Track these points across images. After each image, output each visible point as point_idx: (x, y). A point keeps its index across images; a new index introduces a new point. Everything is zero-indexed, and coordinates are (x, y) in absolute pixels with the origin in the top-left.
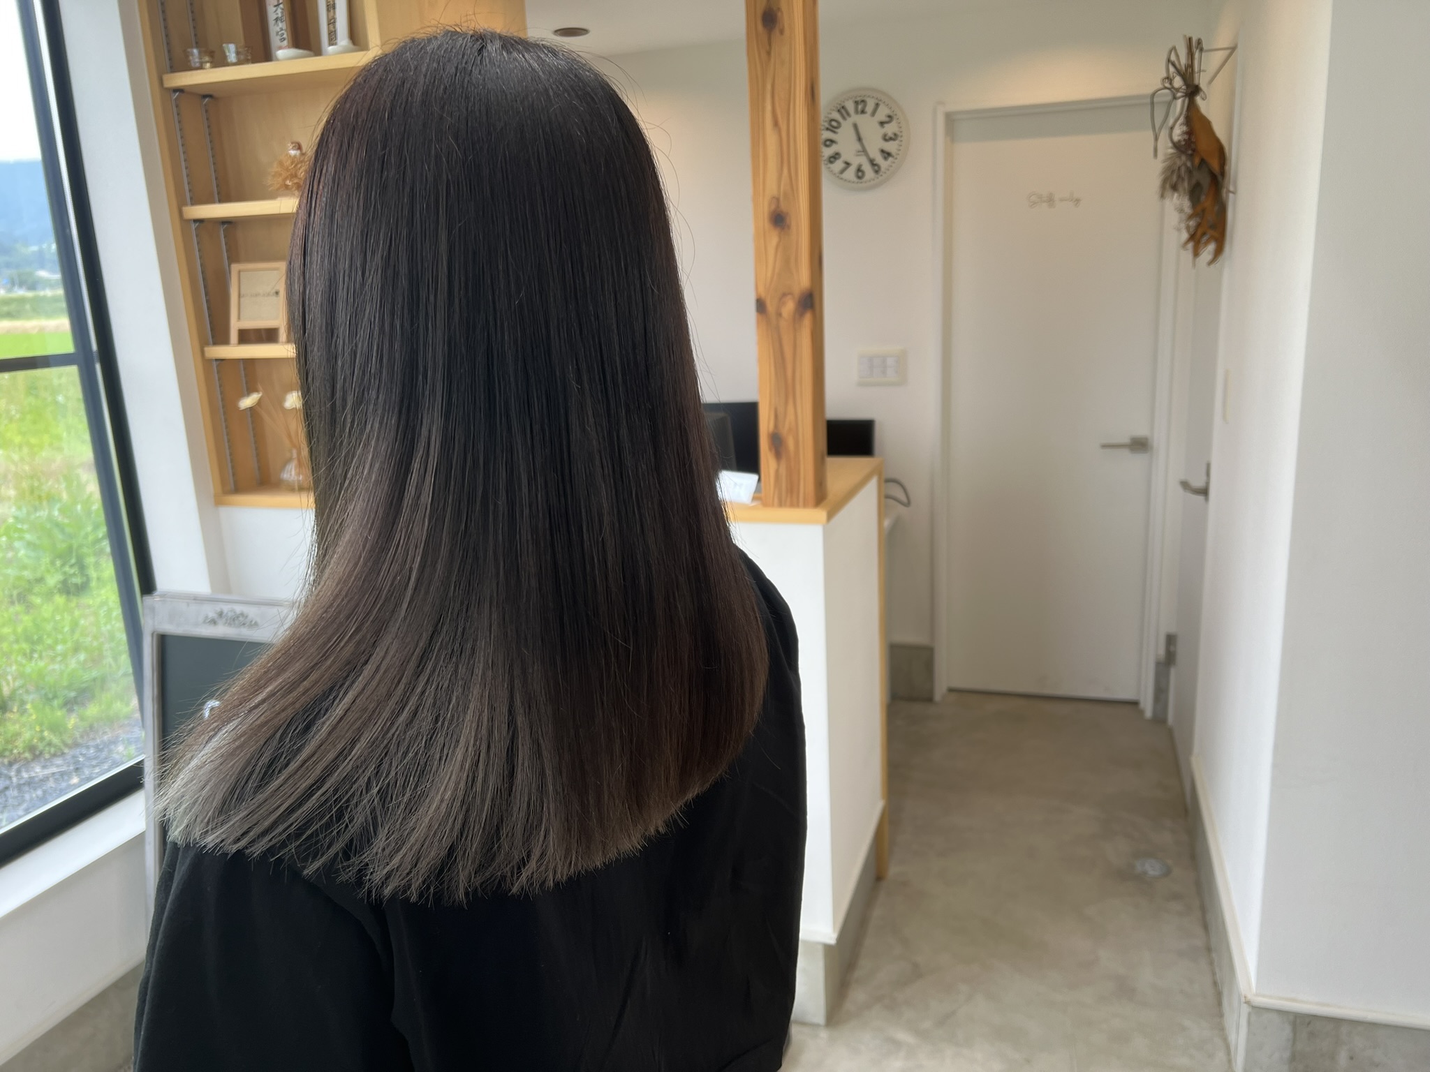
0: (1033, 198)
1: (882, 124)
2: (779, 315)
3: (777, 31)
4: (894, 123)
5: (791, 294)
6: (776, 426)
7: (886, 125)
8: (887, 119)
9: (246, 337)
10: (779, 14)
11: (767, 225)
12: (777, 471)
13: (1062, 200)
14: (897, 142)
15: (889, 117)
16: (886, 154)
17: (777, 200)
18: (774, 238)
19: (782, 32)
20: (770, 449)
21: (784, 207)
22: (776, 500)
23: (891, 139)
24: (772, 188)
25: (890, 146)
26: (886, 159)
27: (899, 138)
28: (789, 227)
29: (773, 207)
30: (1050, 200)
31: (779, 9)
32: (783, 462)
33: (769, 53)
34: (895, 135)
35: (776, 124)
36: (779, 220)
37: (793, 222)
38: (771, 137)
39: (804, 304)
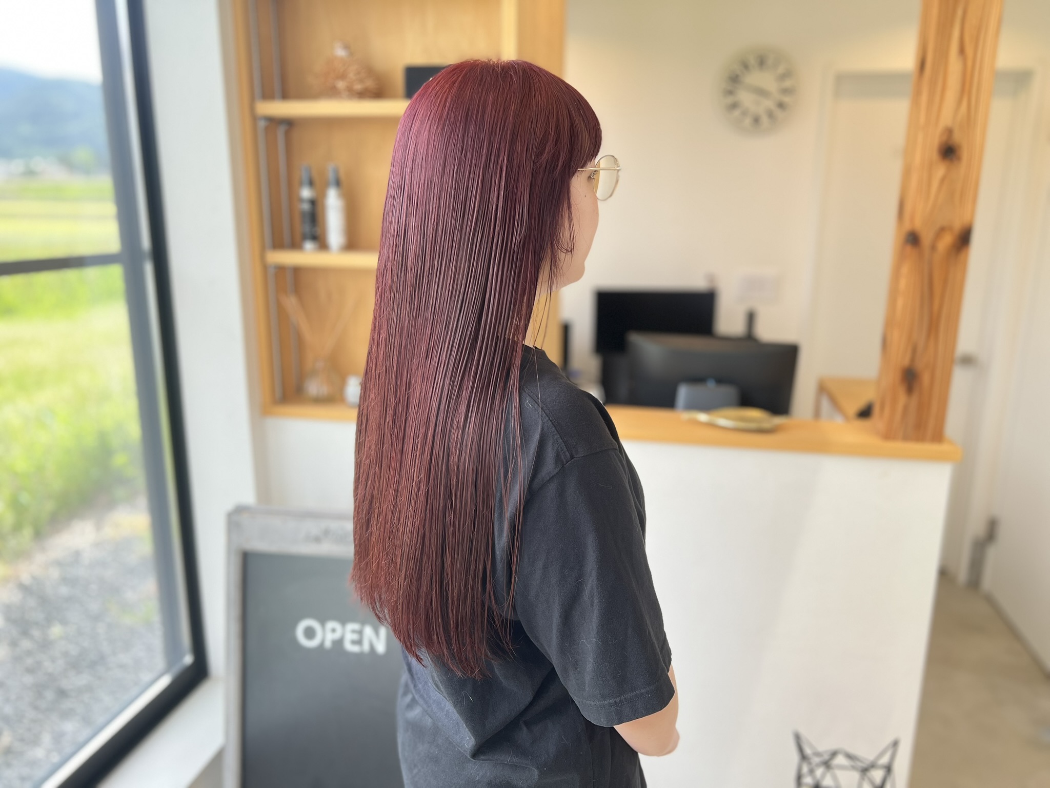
2: (933, 248)
4: (791, 78)
5: (950, 226)
6: (913, 357)
11: (935, 155)
12: (906, 407)
14: (792, 95)
16: (782, 106)
17: (949, 131)
18: (940, 170)
21: (958, 137)
22: (901, 433)
24: (947, 118)
28: (959, 159)
29: (945, 139)
32: (915, 396)
34: (791, 88)
35: (962, 51)
36: (949, 152)
37: (965, 154)
38: (954, 65)
39: (964, 239)
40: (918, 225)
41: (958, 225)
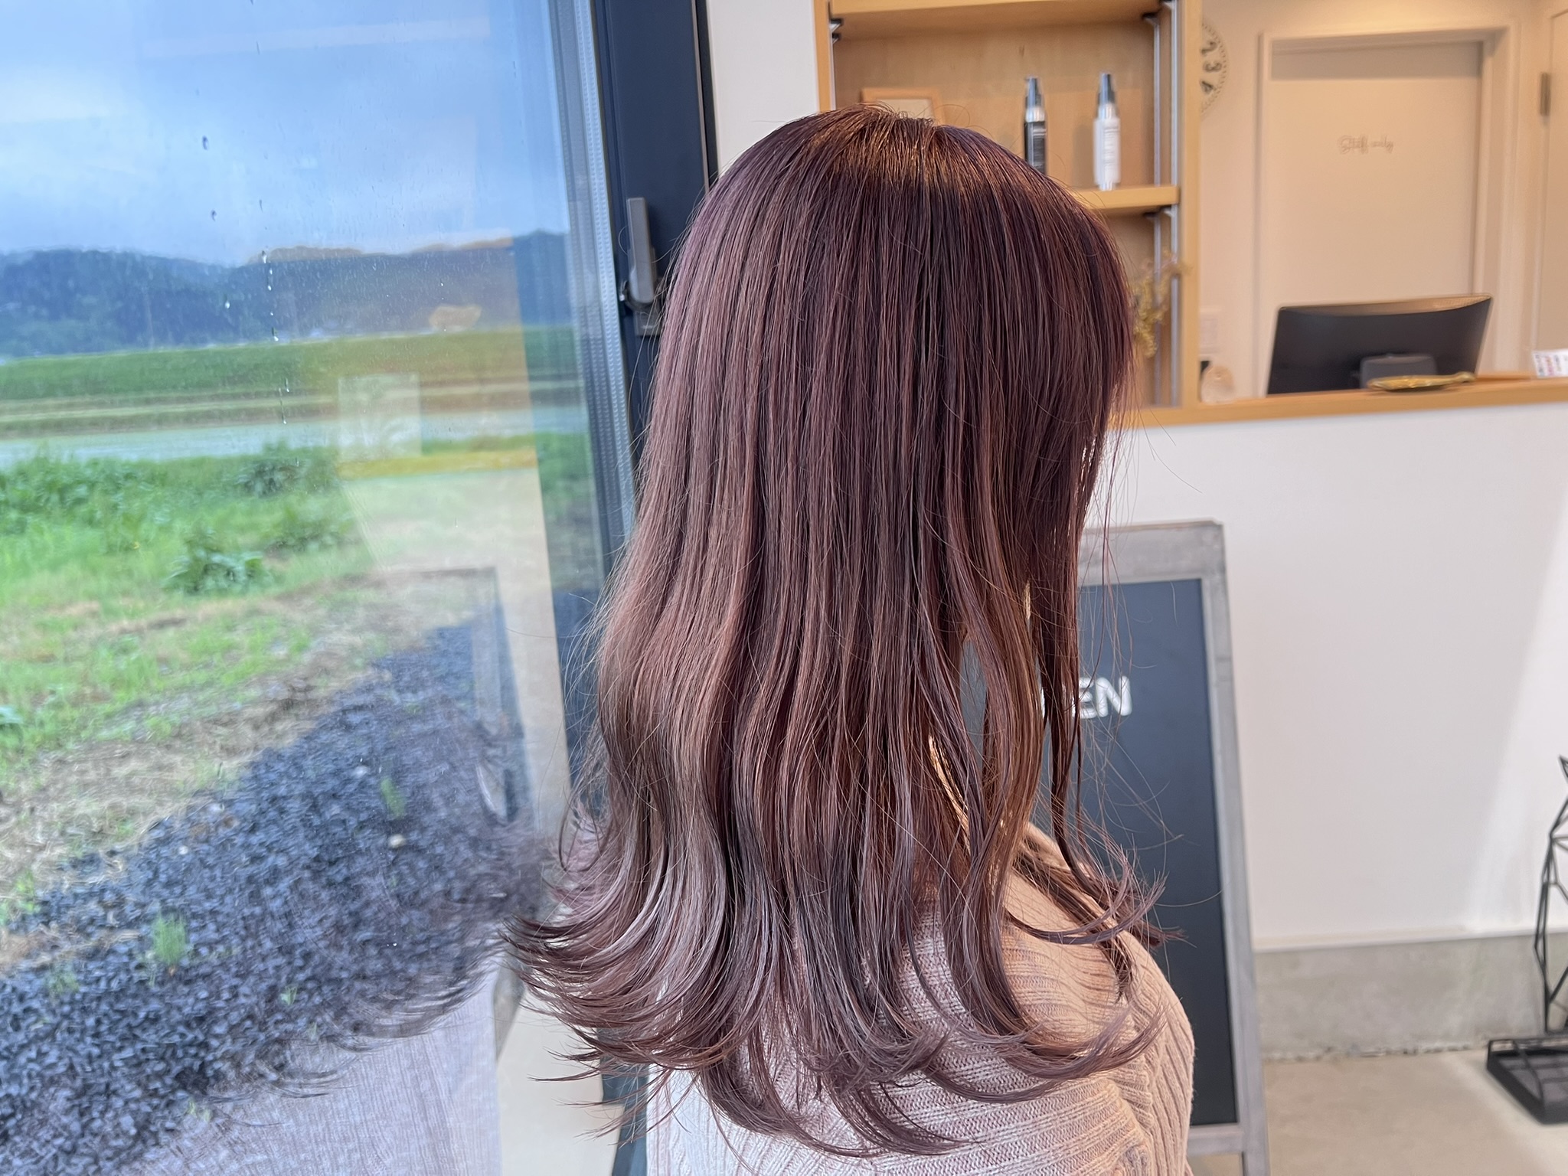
0: (1346, 142)
1: (1204, 51)
4: (1217, 50)
7: (1209, 54)
8: (1208, 46)
13: (1375, 145)
14: (1220, 72)
15: (1211, 43)
16: (1207, 86)
23: (1214, 69)
25: (1212, 78)
26: (1206, 90)
27: (1223, 70)
30: (1362, 145)
34: (1218, 64)
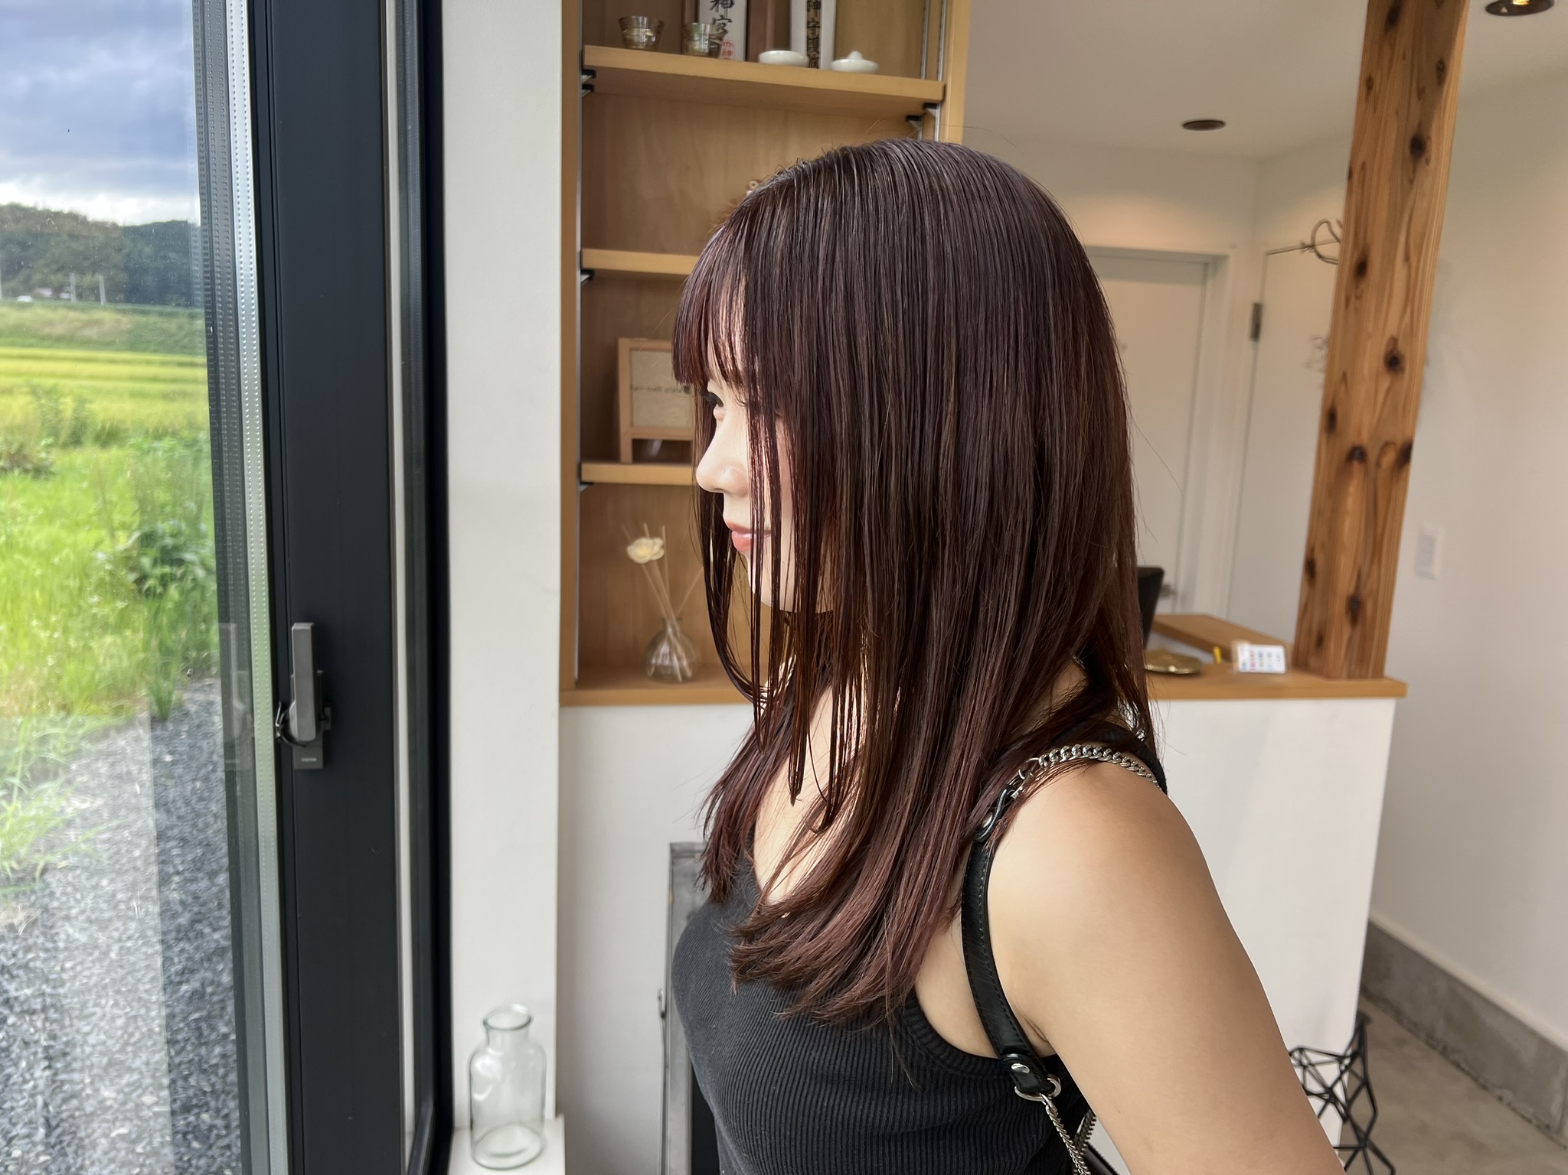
2: (1378, 464)
3: (1423, 160)
5: (1394, 443)
6: (1357, 587)
9: (641, 452)
10: (1429, 143)
11: (1382, 366)
12: (1350, 639)
17: (1394, 341)
18: (1386, 382)
19: (1428, 162)
20: (1347, 613)
21: (1402, 347)
22: (1345, 674)
24: (1392, 327)
28: (1402, 370)
29: (1390, 348)
31: (1429, 138)
32: (1359, 628)
33: (1411, 182)
35: (1407, 258)
36: (1394, 362)
37: (1407, 366)
38: (1400, 271)
39: (1405, 454)
40: (1365, 439)
41: (1399, 441)
